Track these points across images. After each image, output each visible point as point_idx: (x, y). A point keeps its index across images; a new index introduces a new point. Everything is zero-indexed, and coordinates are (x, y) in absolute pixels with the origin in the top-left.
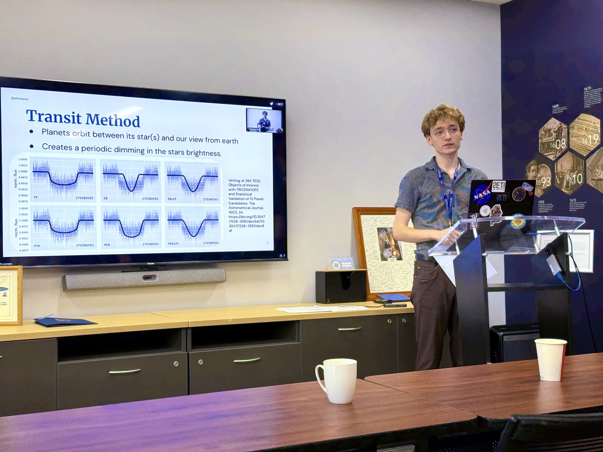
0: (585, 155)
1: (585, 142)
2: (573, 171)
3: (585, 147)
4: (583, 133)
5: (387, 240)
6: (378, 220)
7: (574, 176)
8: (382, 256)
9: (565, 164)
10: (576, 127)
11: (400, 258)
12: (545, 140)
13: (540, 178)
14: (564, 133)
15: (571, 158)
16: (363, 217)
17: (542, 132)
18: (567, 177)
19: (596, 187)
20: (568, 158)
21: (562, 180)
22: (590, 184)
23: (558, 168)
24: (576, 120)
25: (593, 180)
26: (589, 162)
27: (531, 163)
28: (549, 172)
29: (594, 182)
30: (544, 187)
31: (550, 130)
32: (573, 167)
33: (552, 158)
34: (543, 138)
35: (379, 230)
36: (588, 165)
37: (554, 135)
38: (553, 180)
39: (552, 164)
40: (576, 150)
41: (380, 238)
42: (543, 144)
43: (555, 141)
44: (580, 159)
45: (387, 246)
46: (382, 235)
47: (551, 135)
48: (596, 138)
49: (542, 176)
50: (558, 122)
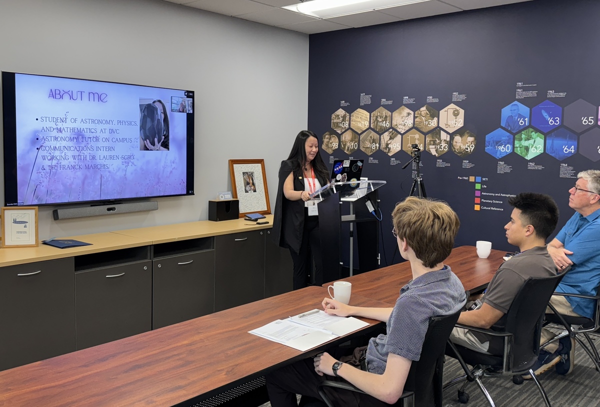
0: (359, 133)
1: (360, 125)
2: (352, 141)
3: (359, 128)
4: (359, 120)
5: (248, 180)
6: (243, 167)
7: (353, 144)
8: (245, 190)
9: (347, 136)
10: (355, 116)
11: (255, 191)
12: (335, 121)
13: (331, 143)
14: (347, 118)
15: (351, 133)
16: (235, 166)
17: (333, 116)
18: (348, 144)
19: (365, 152)
20: (349, 132)
21: (345, 145)
22: (362, 150)
23: (343, 138)
24: (355, 112)
25: (363, 147)
26: (362, 137)
27: (326, 133)
28: (337, 140)
29: (364, 149)
30: (333, 149)
31: (338, 116)
32: (352, 139)
33: (339, 132)
34: (334, 120)
35: (244, 173)
36: (361, 139)
37: (341, 119)
38: (339, 145)
39: (339, 136)
40: (354, 129)
41: (244, 179)
42: (333, 123)
43: (342, 122)
44: (356, 135)
45: (248, 184)
46: (246, 176)
47: (339, 118)
48: (367, 123)
49: (333, 142)
50: (344, 112)
